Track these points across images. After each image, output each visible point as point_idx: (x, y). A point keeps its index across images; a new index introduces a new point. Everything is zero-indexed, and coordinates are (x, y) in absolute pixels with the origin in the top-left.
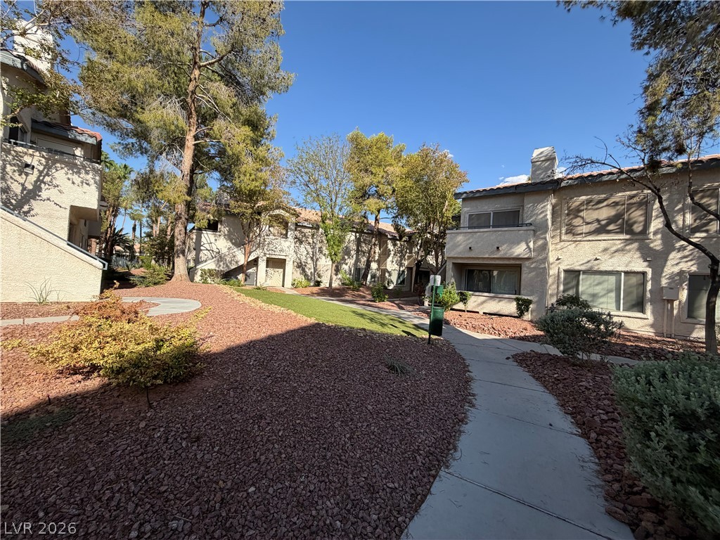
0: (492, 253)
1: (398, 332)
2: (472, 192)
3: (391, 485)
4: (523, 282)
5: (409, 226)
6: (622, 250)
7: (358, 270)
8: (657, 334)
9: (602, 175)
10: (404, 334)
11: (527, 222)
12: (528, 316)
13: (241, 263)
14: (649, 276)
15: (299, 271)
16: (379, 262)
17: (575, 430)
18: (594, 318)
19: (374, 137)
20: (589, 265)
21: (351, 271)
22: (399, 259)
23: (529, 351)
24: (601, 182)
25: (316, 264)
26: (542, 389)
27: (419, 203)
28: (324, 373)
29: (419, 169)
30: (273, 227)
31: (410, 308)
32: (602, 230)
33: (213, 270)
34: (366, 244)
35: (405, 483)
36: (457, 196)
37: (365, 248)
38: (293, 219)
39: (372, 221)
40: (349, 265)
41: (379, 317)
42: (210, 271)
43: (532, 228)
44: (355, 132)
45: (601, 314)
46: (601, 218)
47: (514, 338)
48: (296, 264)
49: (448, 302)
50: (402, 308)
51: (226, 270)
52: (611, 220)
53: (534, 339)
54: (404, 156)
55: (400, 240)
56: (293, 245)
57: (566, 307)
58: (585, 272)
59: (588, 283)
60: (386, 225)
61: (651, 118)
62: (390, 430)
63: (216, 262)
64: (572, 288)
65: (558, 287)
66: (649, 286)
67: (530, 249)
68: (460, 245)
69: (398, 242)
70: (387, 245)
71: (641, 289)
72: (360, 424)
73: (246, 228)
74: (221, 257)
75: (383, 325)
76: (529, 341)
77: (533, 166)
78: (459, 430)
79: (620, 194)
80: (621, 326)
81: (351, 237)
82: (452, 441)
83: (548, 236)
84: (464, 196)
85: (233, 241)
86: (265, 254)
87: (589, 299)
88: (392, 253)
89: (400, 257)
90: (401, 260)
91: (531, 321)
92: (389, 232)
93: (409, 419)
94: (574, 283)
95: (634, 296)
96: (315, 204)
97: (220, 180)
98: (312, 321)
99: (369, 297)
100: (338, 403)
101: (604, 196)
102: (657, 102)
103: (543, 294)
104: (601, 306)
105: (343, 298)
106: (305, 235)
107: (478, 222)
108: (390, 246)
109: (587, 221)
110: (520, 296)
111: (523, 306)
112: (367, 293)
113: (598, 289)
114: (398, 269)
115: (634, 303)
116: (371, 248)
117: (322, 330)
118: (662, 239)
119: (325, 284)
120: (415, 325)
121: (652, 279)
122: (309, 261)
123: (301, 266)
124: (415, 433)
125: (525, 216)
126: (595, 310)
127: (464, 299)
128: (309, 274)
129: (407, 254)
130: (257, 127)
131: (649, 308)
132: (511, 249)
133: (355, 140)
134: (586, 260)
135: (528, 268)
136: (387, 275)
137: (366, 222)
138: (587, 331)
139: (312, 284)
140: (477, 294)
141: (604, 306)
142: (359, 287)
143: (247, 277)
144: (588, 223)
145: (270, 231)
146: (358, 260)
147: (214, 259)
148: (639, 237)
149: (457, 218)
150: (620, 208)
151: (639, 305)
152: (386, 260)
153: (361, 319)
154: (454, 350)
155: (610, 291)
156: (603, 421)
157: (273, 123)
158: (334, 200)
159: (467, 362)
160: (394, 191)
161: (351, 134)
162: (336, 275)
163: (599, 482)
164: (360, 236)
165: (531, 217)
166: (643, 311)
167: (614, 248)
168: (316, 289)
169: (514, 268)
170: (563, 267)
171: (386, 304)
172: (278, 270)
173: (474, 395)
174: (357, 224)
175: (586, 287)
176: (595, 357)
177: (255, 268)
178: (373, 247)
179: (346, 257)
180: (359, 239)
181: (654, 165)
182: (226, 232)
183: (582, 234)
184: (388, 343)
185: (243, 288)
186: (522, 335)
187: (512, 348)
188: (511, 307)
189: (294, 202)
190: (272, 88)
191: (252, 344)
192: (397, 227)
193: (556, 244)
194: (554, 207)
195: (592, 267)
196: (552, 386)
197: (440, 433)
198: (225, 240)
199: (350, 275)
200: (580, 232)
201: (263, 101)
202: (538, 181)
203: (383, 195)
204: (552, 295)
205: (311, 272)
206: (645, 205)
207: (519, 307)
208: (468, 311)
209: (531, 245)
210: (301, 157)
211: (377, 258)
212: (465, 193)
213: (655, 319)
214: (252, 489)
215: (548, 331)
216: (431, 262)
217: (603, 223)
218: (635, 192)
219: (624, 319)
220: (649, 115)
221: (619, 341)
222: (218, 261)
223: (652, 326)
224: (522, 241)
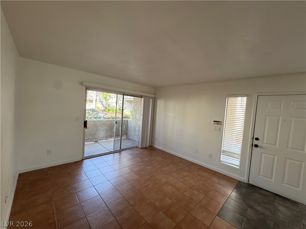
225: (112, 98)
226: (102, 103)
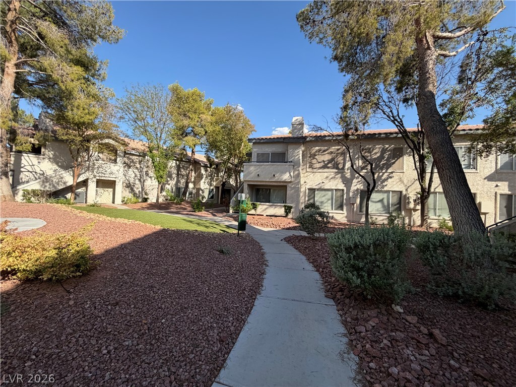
0: (271, 178)
1: (217, 230)
2: (258, 139)
3: (236, 306)
4: (287, 196)
5: (217, 158)
6: (333, 178)
7: (178, 189)
8: (348, 221)
9: (325, 136)
10: (222, 232)
11: (290, 160)
12: (290, 216)
13: (69, 184)
14: (345, 191)
15: (128, 190)
16: (194, 183)
17: (314, 269)
18: (322, 215)
19: (191, 90)
20: (320, 185)
21: (172, 190)
22: (209, 181)
23: (292, 235)
24: (325, 140)
25: (143, 185)
26: (299, 253)
27: (225, 143)
28: (181, 258)
29: (225, 119)
30: (102, 153)
31: (221, 215)
32: (325, 167)
33: (37, 190)
34: (184, 169)
35: (242, 304)
36: (250, 140)
37: (183, 172)
38: (122, 148)
39: (189, 153)
40: (171, 185)
41: (202, 222)
42: (34, 191)
43: (292, 164)
44: (175, 84)
45: (324, 212)
46: (325, 160)
47: (284, 229)
48: (125, 184)
49: (246, 210)
50: (215, 216)
51: (53, 190)
52: (330, 161)
53: (294, 228)
54: (213, 107)
55: (210, 167)
56: (122, 169)
57: (309, 209)
58: (318, 190)
59: (319, 195)
60: (201, 156)
61: (345, 112)
62: (228, 283)
63: (41, 183)
64: (312, 198)
65: (305, 198)
66: (345, 197)
67: (291, 176)
68: (251, 173)
69: (209, 169)
70: (201, 170)
71: (342, 198)
72: (212, 282)
73: (75, 153)
74: (46, 178)
75: (207, 227)
76: (292, 230)
77: (293, 127)
78: (263, 278)
79: (333, 148)
80: (332, 218)
81: (172, 164)
82: (260, 283)
83: (300, 169)
84: (254, 141)
85: (60, 164)
86: (95, 176)
87: (320, 205)
88: (204, 176)
89: (210, 179)
90: (211, 182)
91: (292, 218)
92: (202, 161)
93: (237, 276)
94: (313, 196)
95: (339, 202)
96: (142, 137)
97: (42, 107)
98: (159, 228)
99: (189, 209)
100: (196, 273)
101: (326, 148)
102: (347, 105)
103: (298, 202)
104: (325, 208)
105: (169, 210)
106: (133, 161)
107: (263, 159)
108: (203, 171)
109: (319, 161)
110: (286, 204)
111: (288, 210)
112: (187, 205)
113: (323, 199)
114: (209, 188)
115: (339, 205)
116: (189, 173)
117: (169, 233)
118: (350, 172)
119: (152, 199)
120: (226, 226)
121: (346, 193)
122: (137, 182)
123: (129, 186)
124: (241, 282)
125: (289, 156)
126: (322, 210)
127: (255, 207)
128: (138, 193)
129: (215, 177)
130: (88, 67)
131: (345, 208)
132: (281, 176)
133: (175, 90)
134: (318, 183)
135: (290, 187)
136: (201, 192)
137: (185, 153)
138: (319, 222)
139: (140, 200)
140: (262, 203)
141: (326, 208)
142: (181, 202)
143: (77, 196)
144: (319, 163)
145: (98, 156)
146: (178, 181)
147: (39, 180)
148: (341, 171)
149: (249, 155)
150: (333, 155)
151: (341, 207)
152: (200, 181)
153: (192, 224)
154: (252, 238)
155: (329, 200)
156: (325, 263)
157: (104, 67)
158: (159, 135)
159: (261, 245)
160: (206, 132)
161: (172, 85)
162: (161, 193)
163: (323, 287)
164: (180, 163)
165: (292, 157)
166: (342, 210)
167: (331, 177)
168: (144, 205)
169: (282, 188)
170: (308, 187)
171: (203, 213)
172: (107, 189)
173: (267, 261)
174: (179, 155)
175: (319, 198)
176: (322, 235)
177: (84, 188)
178: (190, 172)
179: (169, 179)
180: (179, 166)
181: (346, 136)
182: (51, 156)
183: (316, 168)
184: (215, 238)
185: (74, 205)
186: (288, 226)
187: (283, 235)
188: (281, 211)
189: (123, 134)
190: (103, 38)
191: (123, 246)
192: (208, 158)
193: (304, 173)
194: (303, 152)
195: (321, 187)
196: (303, 251)
197: (254, 280)
198: (50, 163)
199: (172, 192)
200: (315, 167)
201: (91, 44)
202: (295, 136)
203: (198, 135)
204: (302, 203)
205: (139, 191)
206: (343, 154)
207: (286, 212)
208: (257, 215)
209: (292, 174)
210: (130, 99)
211: (193, 180)
212: (255, 139)
213: (347, 214)
214: (163, 321)
215: (301, 223)
216: (231, 183)
217: (326, 162)
218: (339, 147)
219: (334, 214)
220: (345, 111)
221: (332, 226)
222: (43, 182)
223: (346, 217)
224: (287, 171)
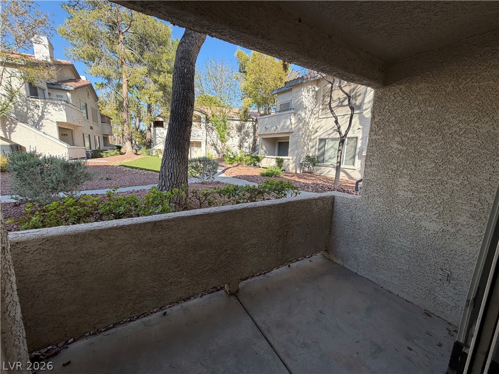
0: (275, 130)
4: (289, 149)
11: (292, 107)
38: (204, 116)
43: (293, 111)
56: (205, 132)
58: (329, 139)
65: (315, 151)
67: (292, 126)
123: (213, 145)
125: (292, 103)
128: (219, 150)
135: (291, 138)
165: (295, 104)
170: (319, 137)
179: (247, 138)
194: (317, 93)
209: (293, 123)
225: (232, 137)
226: (215, 147)
